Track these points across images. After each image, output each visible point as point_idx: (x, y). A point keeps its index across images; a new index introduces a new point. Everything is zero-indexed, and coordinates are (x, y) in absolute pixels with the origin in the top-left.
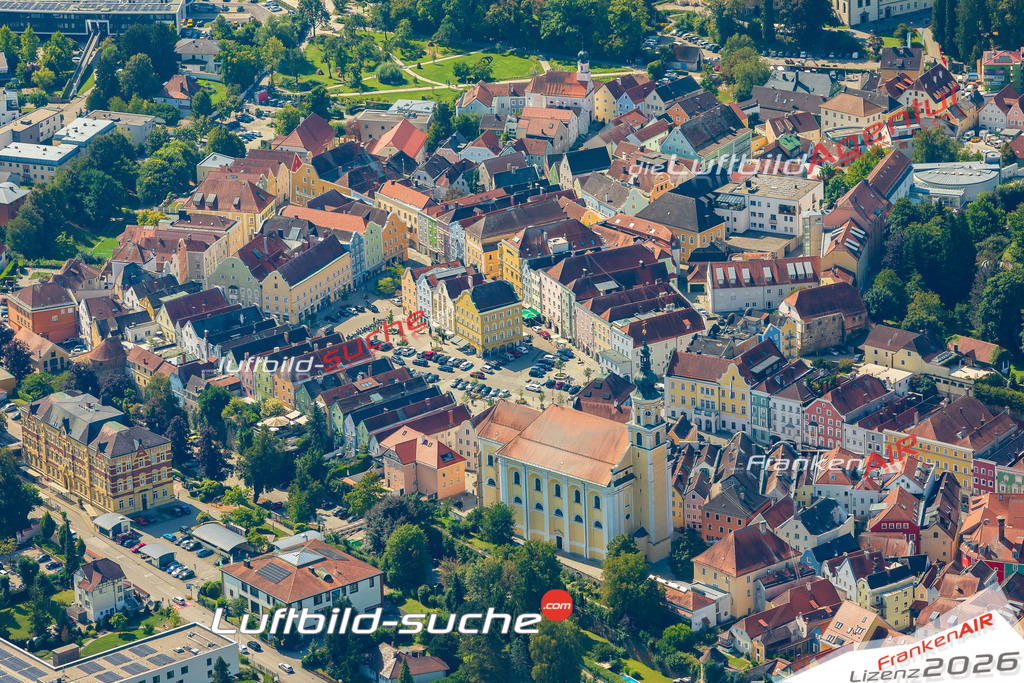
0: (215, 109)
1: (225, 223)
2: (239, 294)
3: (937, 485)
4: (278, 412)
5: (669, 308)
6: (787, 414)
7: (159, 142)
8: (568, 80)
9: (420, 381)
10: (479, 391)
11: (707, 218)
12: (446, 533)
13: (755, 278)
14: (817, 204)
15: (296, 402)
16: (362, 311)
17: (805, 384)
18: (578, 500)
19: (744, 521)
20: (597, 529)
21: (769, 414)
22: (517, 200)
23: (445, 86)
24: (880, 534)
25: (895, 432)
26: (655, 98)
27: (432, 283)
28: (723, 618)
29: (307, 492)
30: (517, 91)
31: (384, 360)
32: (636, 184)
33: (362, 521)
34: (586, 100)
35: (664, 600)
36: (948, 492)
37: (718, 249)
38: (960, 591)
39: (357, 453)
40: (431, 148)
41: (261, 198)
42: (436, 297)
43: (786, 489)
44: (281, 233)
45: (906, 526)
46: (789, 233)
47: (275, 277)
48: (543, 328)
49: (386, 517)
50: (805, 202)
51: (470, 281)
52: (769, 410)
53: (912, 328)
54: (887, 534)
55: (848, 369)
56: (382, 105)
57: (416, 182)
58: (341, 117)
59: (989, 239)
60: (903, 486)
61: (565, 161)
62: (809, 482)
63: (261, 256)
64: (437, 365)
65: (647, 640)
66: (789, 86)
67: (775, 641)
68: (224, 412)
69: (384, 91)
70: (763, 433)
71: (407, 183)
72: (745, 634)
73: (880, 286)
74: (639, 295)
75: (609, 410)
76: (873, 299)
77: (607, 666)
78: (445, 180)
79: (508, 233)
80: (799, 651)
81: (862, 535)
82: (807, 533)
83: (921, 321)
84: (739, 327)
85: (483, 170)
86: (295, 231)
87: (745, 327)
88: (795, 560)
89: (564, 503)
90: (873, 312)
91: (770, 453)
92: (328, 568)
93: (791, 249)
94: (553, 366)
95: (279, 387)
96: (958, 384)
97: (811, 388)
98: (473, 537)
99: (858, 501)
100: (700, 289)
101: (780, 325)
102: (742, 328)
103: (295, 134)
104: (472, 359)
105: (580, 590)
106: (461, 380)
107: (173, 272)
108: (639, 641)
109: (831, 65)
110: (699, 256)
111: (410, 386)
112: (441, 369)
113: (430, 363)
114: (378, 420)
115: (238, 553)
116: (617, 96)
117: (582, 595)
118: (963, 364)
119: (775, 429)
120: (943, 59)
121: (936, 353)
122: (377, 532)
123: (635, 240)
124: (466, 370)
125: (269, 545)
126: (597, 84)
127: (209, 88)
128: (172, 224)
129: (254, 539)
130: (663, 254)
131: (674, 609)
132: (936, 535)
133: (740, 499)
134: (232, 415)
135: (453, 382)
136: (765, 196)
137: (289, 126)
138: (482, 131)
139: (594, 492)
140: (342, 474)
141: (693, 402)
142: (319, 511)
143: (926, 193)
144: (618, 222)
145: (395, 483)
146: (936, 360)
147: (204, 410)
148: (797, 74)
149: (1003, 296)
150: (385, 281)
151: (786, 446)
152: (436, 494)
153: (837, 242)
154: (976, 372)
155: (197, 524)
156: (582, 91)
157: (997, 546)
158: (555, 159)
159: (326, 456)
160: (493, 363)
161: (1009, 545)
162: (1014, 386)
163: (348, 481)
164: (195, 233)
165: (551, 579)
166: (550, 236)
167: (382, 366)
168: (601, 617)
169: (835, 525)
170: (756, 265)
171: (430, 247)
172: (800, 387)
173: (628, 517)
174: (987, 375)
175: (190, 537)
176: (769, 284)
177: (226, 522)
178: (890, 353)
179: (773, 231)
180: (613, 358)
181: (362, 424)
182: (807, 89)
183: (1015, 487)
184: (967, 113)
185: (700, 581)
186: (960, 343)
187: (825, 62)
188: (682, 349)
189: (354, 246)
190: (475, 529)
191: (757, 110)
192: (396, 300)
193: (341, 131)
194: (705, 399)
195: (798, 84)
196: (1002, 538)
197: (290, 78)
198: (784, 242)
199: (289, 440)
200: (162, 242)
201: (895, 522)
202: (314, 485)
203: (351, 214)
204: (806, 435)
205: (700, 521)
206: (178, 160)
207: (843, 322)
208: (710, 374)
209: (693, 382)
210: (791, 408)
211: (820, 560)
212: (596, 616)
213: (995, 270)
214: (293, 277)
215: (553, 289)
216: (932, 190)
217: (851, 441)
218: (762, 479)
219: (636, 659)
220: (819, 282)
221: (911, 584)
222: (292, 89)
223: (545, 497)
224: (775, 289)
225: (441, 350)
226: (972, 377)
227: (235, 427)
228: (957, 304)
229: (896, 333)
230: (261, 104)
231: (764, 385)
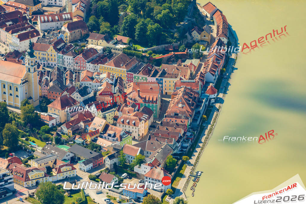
3: (116, 80)
5: (29, 29)
6: (69, 61)
11: (36, 1)
13: (53, 19)
17: (73, 51)
18: (11, 89)
19: (61, 94)
20: (17, 98)
21: (63, 61)
24: (102, 96)
25: (102, 65)
28: (58, 123)
35: (40, 118)
36: (120, 83)
37: (40, 11)
38: (128, 112)
43: (72, 83)
45: (109, 93)
46: (60, 5)
53: (103, 33)
54: (104, 96)
55: (84, 46)
60: (107, 81)
62: (79, 81)
65: (36, 131)
67: (75, 129)
70: (61, 66)
72: (66, 128)
73: (91, 20)
74: (19, 26)
75: (16, 61)
76: (90, 25)
77: (24, 139)
80: (82, 133)
81: (96, 96)
82: (80, 97)
83: (106, 31)
84: (51, 35)
87: (53, 34)
88: (78, 105)
89: (6, 90)
90: (90, 29)
91: (66, 73)
93: (62, 10)
96: (118, 50)
97: (75, 52)
99: (94, 86)
100: (36, 23)
101: (63, 34)
105: (13, 116)
108: (33, 131)
110: (35, 13)
117: (14, 118)
118: (119, 43)
119: (65, 65)
121: (110, 40)
123: (15, 9)
130: (25, 13)
131: (43, 121)
133: (59, 87)
139: (16, 86)
141: (39, 58)
144: (9, 3)
146: (111, 42)
149: (129, 23)
151: (70, 70)
153: (77, 8)
154: (123, 46)
157: (138, 98)
161: (141, 98)
162: (135, 50)
165: (5, 113)
168: (21, 124)
169: (88, 94)
170: (52, 15)
173: (26, 93)
174: (126, 47)
176: (57, 21)
178: (96, 41)
179: (55, 5)
180: (13, 45)
183: (139, 80)
185: (50, 112)
186: (118, 37)
188: (35, 42)
194: (43, 57)
196: (139, 96)
198: (59, 8)
201: (106, 92)
204: (74, 67)
205: (47, 94)
207: (81, 32)
208: (44, 49)
209: (39, 52)
211: (85, 104)
212: (19, 124)
213: (126, 15)
217: (89, 68)
218: (64, 81)
219: (32, 137)
220: (72, 20)
221: (114, 111)
224: (59, 23)
226: (122, 47)
228: (114, 26)
229: (98, 35)
231: (61, 52)
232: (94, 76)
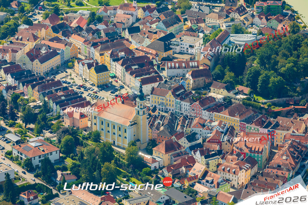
0: (25, 11)
1: (24, 45)
2: (26, 66)
3: (228, 129)
4: (34, 101)
5: (153, 74)
6: (186, 107)
7: (7, 20)
8: (130, 6)
9: (77, 93)
10: (95, 97)
11: (167, 48)
12: (81, 138)
13: (180, 66)
14: (201, 45)
15: (39, 98)
16: (63, 72)
17: (191, 98)
18: (120, 130)
19: (169, 138)
20: (125, 139)
21: (180, 107)
22: (111, 41)
23: (95, 7)
24: (210, 143)
25: (217, 113)
26: (156, 12)
27: (83, 65)
28: (161, 166)
29: (40, 125)
30: (115, 9)
31: (66, 87)
32: (148, 37)
33: (56, 134)
34: (135, 12)
35: (143, 160)
36: (231, 132)
37: (170, 58)
38: (232, 161)
39: (56, 114)
40: (88, 25)
41: (35, 38)
42: (84, 69)
43: (183, 129)
44: (40, 48)
45: (218, 141)
47: (37, 61)
48: (116, 79)
49: (62, 133)
50: (197, 45)
51: (94, 64)
52: (180, 105)
53: (225, 83)
54: (212, 143)
55: (205, 94)
56: (75, 12)
57: (82, 35)
58: (63, 15)
59: (251, 57)
60: (218, 129)
61: (127, 30)
62: (190, 127)
63: (33, 55)
64: (83, 89)
65: (138, 172)
66: (197, 10)
67: (175, 173)
68: (18, 101)
69: (77, 7)
70: (178, 112)
71: (79, 35)
72: (167, 171)
73: (217, 70)
74: (144, 70)
75: (132, 104)
76: (214, 74)
77: (125, 179)
78: (91, 34)
79: (107, 50)
80: (182, 177)
81: (204, 143)
82: (188, 142)
83: (228, 80)
84: (173, 81)
85: (102, 32)
86: (44, 48)
87: (175, 81)
88: (183, 150)
89: (116, 131)
90: (214, 77)
91: (179, 118)
92: (43, 147)
93: (192, 58)
94: (118, 90)
95: (35, 94)
96: (238, 100)
97: (193, 99)
98: (89, 140)
99: (204, 133)
100: (163, 69)
101: (186, 80)
102: (174, 81)
103: (48, 19)
104: (94, 88)
105: (119, 157)
106: (90, 94)
107: (7, 59)
108: (135, 172)
109: (211, 4)
110: (164, 59)
111: (73, 95)
112: (84, 90)
113: (81, 88)
114: (63, 104)
115: (18, 142)
116: (145, 11)
118: (240, 94)
119: (182, 111)
120: (244, 4)
121: (232, 90)
122: (60, 137)
123: (145, 54)
124: (92, 91)
125: (27, 140)
126: (139, 8)
127: (25, 5)
128: (8, 45)
129: (23, 139)
130: (153, 58)
131: (146, 163)
132: (226, 144)
133: (168, 131)
134: (20, 102)
135: (87, 94)
136: (185, 42)
137: (46, 16)
138: (104, 20)
139: (125, 128)
140: (51, 120)
141: (158, 103)
142: (44, 131)
143: (234, 43)
144: (140, 48)
145: (67, 123)
146: (232, 92)
147: (12, 100)
148: (200, 6)
149: (253, 74)
150: (70, 64)
151: (184, 116)
152: (79, 127)
153: (205, 57)
154: (244, 96)
155: (7, 133)
156: (134, 9)
157: (244, 148)
158: (124, 29)
159: (47, 115)
160: (100, 89)
161: (248, 148)
162: (255, 101)
163: (53, 122)
164: (15, 48)
165: (110, 153)
166: (119, 52)
167: (66, 89)
168: (124, 165)
169: (196, 140)
170: (180, 63)
171: (85, 54)
172: (190, 99)
173: (134, 135)
174: (247, 97)
175: (4, 137)
176: (184, 68)
177: (15, 133)
178: (218, 90)
179: (187, 53)
180: (136, 89)
181: (58, 105)
182: (202, 11)
183: (251, 131)
184: (249, 20)
185: (155, 155)
186: (239, 87)
187: (209, 3)
188: (156, 86)
189: (61, 53)
190: (89, 138)
191: (187, 17)
192: (73, 69)
193: (62, 19)
194: (162, 102)
195: (200, 9)
196: (246, 145)
197: (49, 3)
198: (190, 56)
199: (37, 110)
200: (4, 50)
201: (214, 140)
202: (42, 123)
203: (61, 43)
204: (191, 113)
205: (157, 137)
206: (12, 26)
207: (205, 80)
208: (163, 94)
209: (158, 96)
210: (187, 105)
211: (191, 150)
212: (123, 165)
213: (251, 66)
214: (42, 61)
215: (119, 68)
216: (236, 42)
217: (204, 115)
218: (176, 126)
219: (134, 178)
220: (199, 68)
221: (217, 158)
222: (49, 6)
223: (110, 129)
224: (186, 70)
225: (85, 84)
226: (242, 98)
227: (21, 105)
228: (240, 76)
229: (220, 84)
230: (40, 10)
231: (179, 98)
232: (206, 124)
